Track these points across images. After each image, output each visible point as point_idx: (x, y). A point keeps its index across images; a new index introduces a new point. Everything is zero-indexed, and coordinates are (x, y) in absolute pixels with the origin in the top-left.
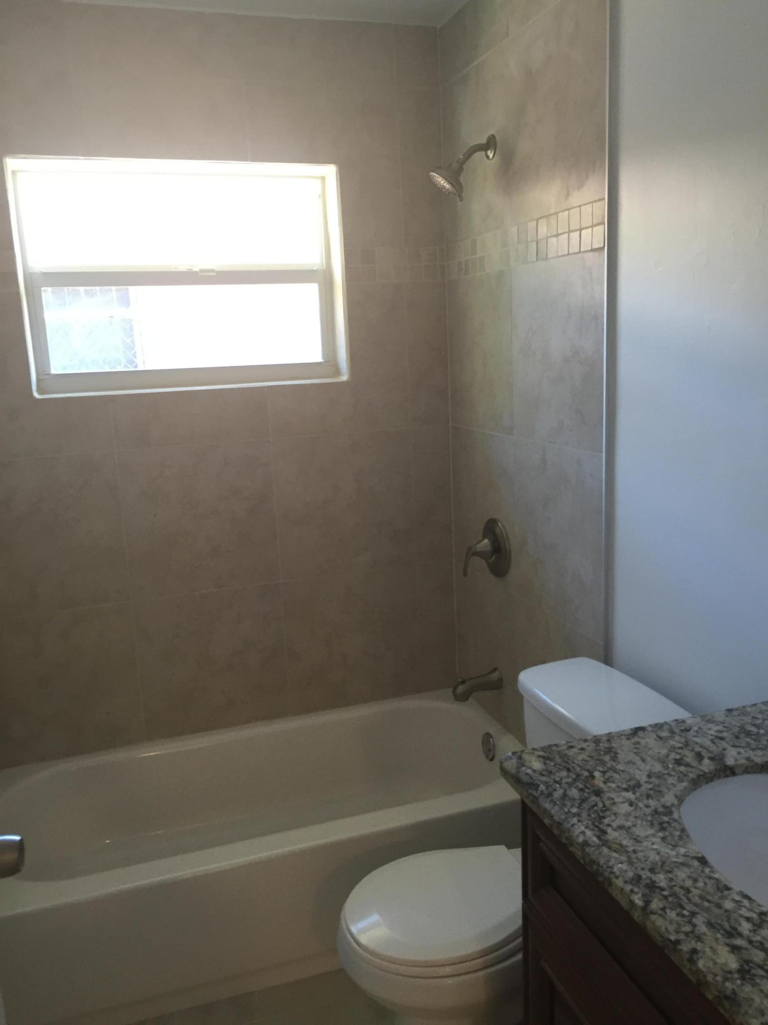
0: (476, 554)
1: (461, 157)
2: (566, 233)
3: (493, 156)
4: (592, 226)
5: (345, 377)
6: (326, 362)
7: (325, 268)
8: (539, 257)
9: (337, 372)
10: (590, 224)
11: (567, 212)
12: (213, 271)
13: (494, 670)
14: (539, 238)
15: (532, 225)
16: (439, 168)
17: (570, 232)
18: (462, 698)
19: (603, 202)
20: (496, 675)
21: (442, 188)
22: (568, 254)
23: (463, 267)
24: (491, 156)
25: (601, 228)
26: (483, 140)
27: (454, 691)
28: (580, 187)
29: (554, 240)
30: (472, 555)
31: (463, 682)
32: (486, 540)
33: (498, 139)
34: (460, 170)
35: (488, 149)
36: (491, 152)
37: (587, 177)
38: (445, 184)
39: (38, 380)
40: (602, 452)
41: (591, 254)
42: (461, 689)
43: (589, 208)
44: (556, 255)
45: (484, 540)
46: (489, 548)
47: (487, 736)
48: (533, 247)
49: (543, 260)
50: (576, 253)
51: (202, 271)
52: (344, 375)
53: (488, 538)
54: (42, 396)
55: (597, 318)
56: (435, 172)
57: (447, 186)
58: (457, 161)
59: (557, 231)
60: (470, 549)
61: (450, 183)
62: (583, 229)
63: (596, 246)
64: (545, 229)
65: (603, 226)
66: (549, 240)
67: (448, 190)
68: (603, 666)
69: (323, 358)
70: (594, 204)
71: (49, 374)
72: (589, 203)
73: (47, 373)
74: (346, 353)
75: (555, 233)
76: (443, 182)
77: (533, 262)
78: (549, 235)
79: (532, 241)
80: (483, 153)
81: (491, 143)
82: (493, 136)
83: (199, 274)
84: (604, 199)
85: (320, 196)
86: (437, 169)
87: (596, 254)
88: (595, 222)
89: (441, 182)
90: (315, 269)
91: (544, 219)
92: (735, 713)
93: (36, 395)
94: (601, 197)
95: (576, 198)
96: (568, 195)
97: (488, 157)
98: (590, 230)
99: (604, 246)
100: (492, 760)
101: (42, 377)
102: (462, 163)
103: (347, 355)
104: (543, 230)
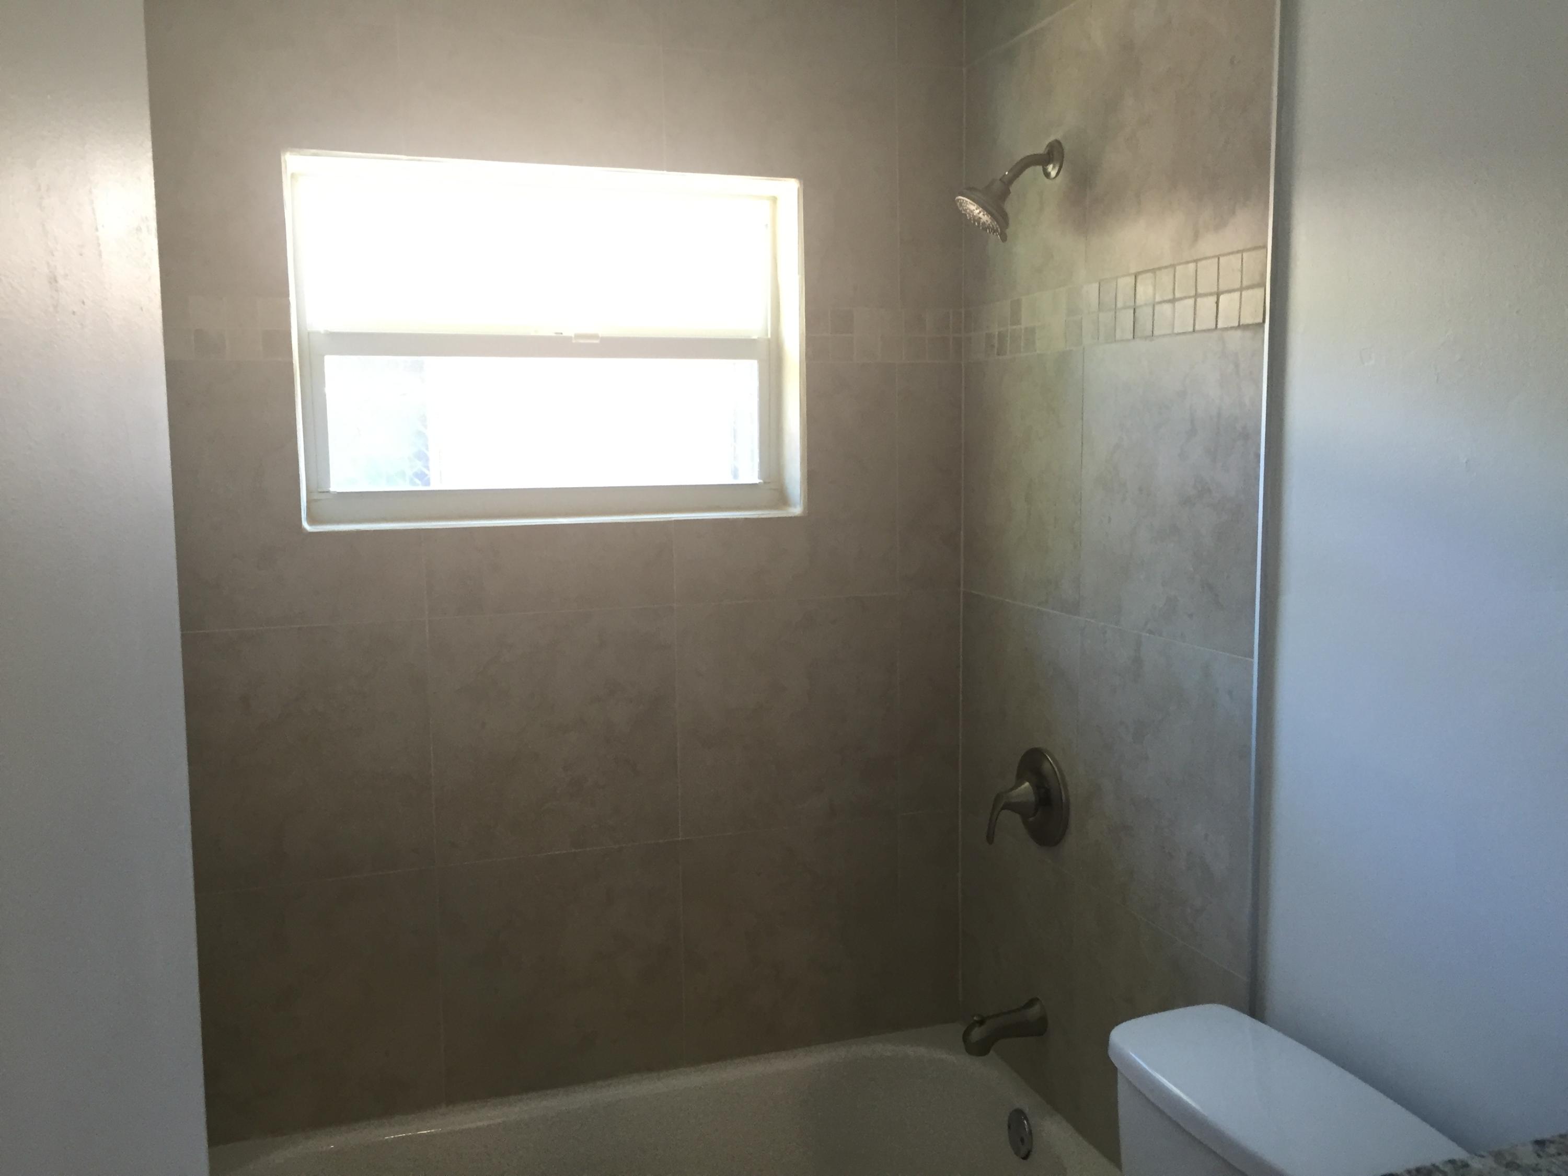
0: (1009, 806)
1: (1007, 173)
2: (1190, 297)
3: (1058, 174)
4: (1241, 289)
5: (797, 510)
6: (765, 483)
7: (769, 336)
8: (1138, 334)
9: (782, 499)
10: (1238, 286)
11: (1192, 266)
12: (595, 336)
13: (1031, 1003)
14: (1139, 302)
15: (1125, 283)
16: (971, 189)
17: (1196, 296)
18: (979, 1049)
19: (1263, 251)
20: (1035, 1011)
21: (975, 221)
22: (1194, 331)
23: (996, 342)
24: (1053, 174)
25: (1258, 292)
26: (1041, 149)
27: (966, 1036)
28: (1220, 224)
29: (1167, 307)
30: (1003, 808)
31: (981, 1022)
32: (1027, 784)
33: (1067, 147)
34: (1005, 194)
35: (1048, 163)
36: (1054, 167)
37: (1233, 212)
38: (981, 215)
39: (309, 501)
40: (1252, 656)
41: (1239, 333)
42: (977, 1034)
43: (1235, 260)
44: (1169, 332)
45: (1022, 783)
46: (1032, 798)
47: (1017, 1118)
48: (1126, 318)
49: (1146, 338)
50: (1209, 330)
51: (578, 336)
52: (795, 506)
53: (1030, 782)
54: (314, 527)
55: (1249, 436)
56: (962, 196)
57: (985, 218)
58: (1000, 180)
59: (1174, 293)
60: (998, 797)
61: (989, 213)
62: (1223, 293)
63: (1247, 320)
64: (1150, 290)
65: (1262, 290)
66: (1157, 308)
67: (984, 223)
68: (1246, 1020)
69: (759, 478)
70: (1245, 255)
71: (328, 492)
72: (1238, 252)
73: (325, 490)
74: (801, 470)
75: (1170, 297)
76: (978, 211)
77: (1128, 340)
78: (1158, 299)
79: (1125, 308)
80: (1039, 168)
81: (1054, 154)
82: (1058, 142)
83: (574, 341)
84: (1265, 247)
85: (767, 225)
86: (970, 192)
87: (1248, 334)
88: (1245, 283)
89: (973, 208)
90: (755, 337)
91: (1150, 275)
92: (1552, 1149)
93: (306, 525)
94: (1261, 244)
95: (1209, 244)
96: (1196, 236)
97: (1047, 175)
98: (1236, 295)
99: (1264, 321)
100: (1025, 1157)
101: (316, 497)
102: (1008, 183)
103: (802, 475)
104: (1145, 291)
